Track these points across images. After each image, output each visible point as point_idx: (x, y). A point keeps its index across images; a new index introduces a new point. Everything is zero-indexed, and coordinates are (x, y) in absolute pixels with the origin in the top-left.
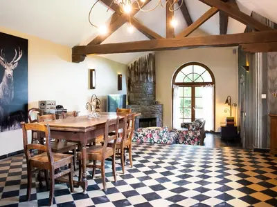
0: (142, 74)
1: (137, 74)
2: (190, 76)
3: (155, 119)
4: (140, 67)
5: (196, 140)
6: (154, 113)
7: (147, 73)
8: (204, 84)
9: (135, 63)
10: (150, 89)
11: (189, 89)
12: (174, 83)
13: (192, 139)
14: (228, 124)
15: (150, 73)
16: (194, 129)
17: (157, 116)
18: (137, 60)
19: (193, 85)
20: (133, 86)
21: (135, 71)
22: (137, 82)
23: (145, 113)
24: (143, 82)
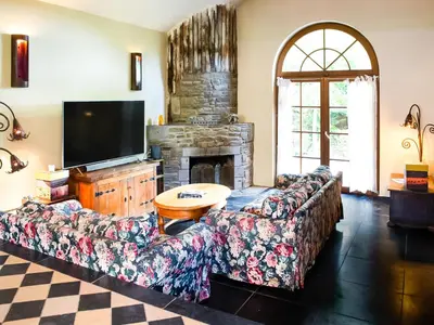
0: (200, 51)
1: (187, 52)
2: (318, 57)
3: (232, 157)
4: (194, 38)
5: (283, 250)
6: (226, 143)
7: (212, 51)
8: (351, 74)
9: (182, 27)
10: (221, 87)
11: (316, 86)
12: (279, 73)
13: (269, 248)
14: (409, 185)
15: (220, 51)
16: (279, 213)
17: (234, 150)
18: (187, 20)
19: (325, 77)
20: (177, 81)
21: (182, 46)
22: (186, 70)
23: (204, 144)
24: (202, 70)
